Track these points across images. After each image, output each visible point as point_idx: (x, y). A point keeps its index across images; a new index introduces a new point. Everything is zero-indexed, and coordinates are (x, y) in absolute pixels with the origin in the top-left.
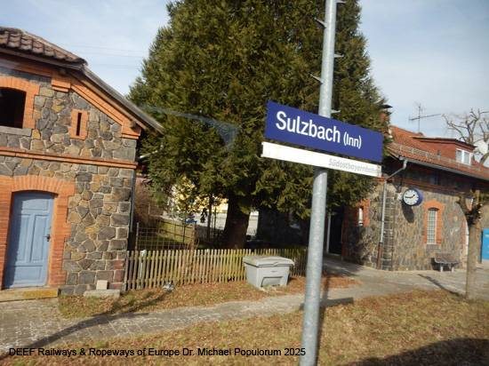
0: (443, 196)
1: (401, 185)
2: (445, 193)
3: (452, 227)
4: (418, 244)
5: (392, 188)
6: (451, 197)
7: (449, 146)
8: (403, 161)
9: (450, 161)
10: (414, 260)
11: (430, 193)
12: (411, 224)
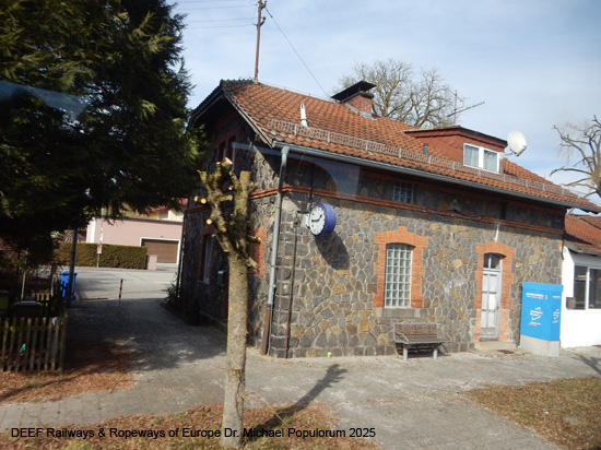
0: (424, 223)
1: (311, 200)
2: (429, 217)
3: (449, 278)
4: (359, 307)
5: (289, 206)
6: (445, 227)
7: (452, 140)
8: (279, 149)
9: (453, 165)
10: (349, 337)
11: (390, 217)
12: (340, 272)
